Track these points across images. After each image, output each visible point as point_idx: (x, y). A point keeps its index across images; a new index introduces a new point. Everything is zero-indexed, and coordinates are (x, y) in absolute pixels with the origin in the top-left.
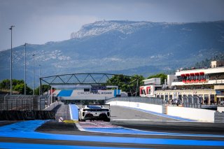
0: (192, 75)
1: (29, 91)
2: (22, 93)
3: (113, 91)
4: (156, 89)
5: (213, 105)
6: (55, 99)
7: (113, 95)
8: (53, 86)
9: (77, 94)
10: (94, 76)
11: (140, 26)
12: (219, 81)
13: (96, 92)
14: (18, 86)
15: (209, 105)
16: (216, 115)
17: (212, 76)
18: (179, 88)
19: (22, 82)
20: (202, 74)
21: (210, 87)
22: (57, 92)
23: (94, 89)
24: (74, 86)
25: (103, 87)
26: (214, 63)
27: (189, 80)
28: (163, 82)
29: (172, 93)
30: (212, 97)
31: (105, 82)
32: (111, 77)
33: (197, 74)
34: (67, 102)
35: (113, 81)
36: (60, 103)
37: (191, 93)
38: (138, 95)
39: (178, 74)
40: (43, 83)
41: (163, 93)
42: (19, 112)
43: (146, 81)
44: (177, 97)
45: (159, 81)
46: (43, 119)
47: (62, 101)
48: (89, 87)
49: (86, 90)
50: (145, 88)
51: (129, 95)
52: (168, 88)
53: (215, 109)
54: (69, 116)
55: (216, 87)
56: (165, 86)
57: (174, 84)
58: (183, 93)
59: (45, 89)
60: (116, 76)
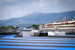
0: (50, 25)
1: (14, 28)
2: (12, 29)
3: (33, 28)
4: (42, 28)
5: (54, 31)
6: (20, 30)
7: (32, 29)
8: (19, 27)
9: (25, 29)
10: (28, 25)
11: (39, 14)
12: (56, 26)
13: (29, 28)
14: (12, 27)
15: (53, 31)
16: (54, 33)
17: (54, 25)
18: (47, 27)
19: (13, 26)
20: (52, 24)
21: (54, 27)
22: (20, 29)
23: (28, 28)
24: (24, 27)
25: (30, 27)
26: (54, 22)
27: (49, 26)
28: (44, 26)
29: (45, 29)
30: (54, 29)
31: (31, 26)
32: (32, 25)
33: (51, 24)
34: (22, 31)
35: (32, 26)
36: (21, 31)
37: (49, 28)
38: (38, 29)
39: (47, 24)
40: (17, 27)
41: (44, 29)
42: (11, 33)
43: (40, 26)
44: (46, 29)
45: (43, 26)
46: (16, 34)
47: (21, 30)
48: (27, 27)
49: (27, 28)
50: (40, 27)
51: (36, 29)
52: (44, 28)
53: (54, 32)
54: (22, 34)
55: (55, 27)
56: (44, 27)
57: (46, 27)
58: (48, 28)
59: (18, 28)
60: (33, 25)
